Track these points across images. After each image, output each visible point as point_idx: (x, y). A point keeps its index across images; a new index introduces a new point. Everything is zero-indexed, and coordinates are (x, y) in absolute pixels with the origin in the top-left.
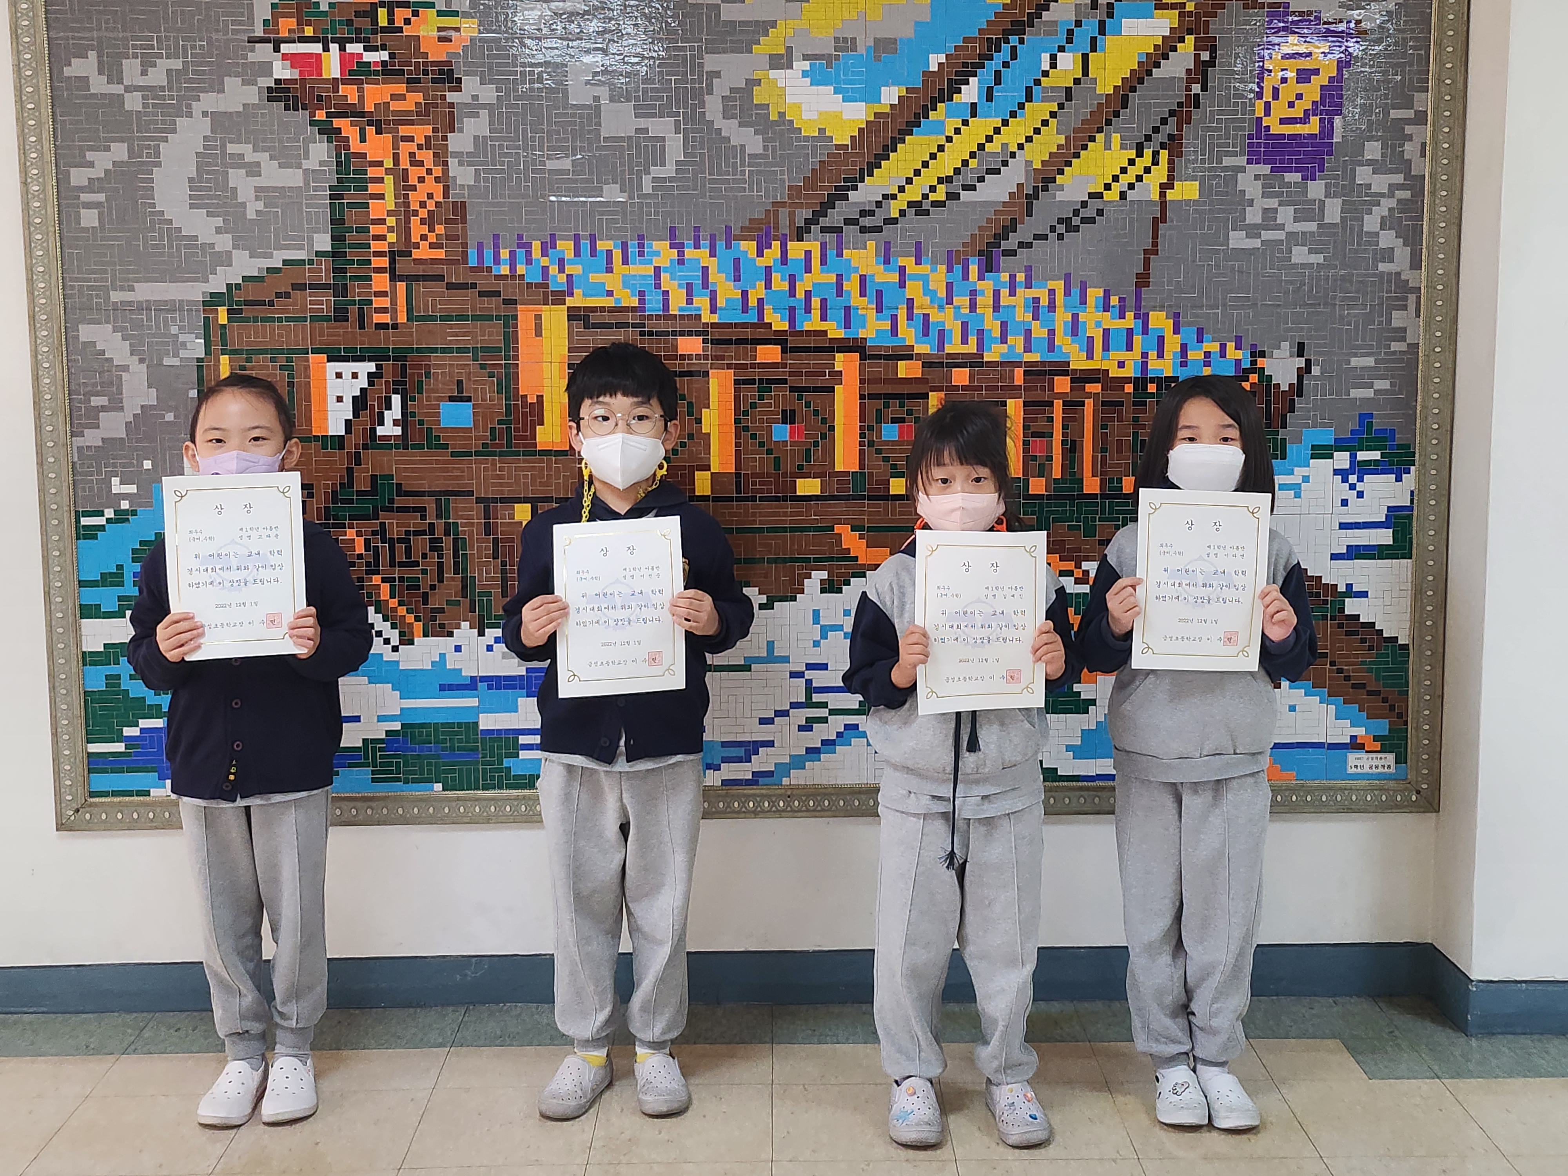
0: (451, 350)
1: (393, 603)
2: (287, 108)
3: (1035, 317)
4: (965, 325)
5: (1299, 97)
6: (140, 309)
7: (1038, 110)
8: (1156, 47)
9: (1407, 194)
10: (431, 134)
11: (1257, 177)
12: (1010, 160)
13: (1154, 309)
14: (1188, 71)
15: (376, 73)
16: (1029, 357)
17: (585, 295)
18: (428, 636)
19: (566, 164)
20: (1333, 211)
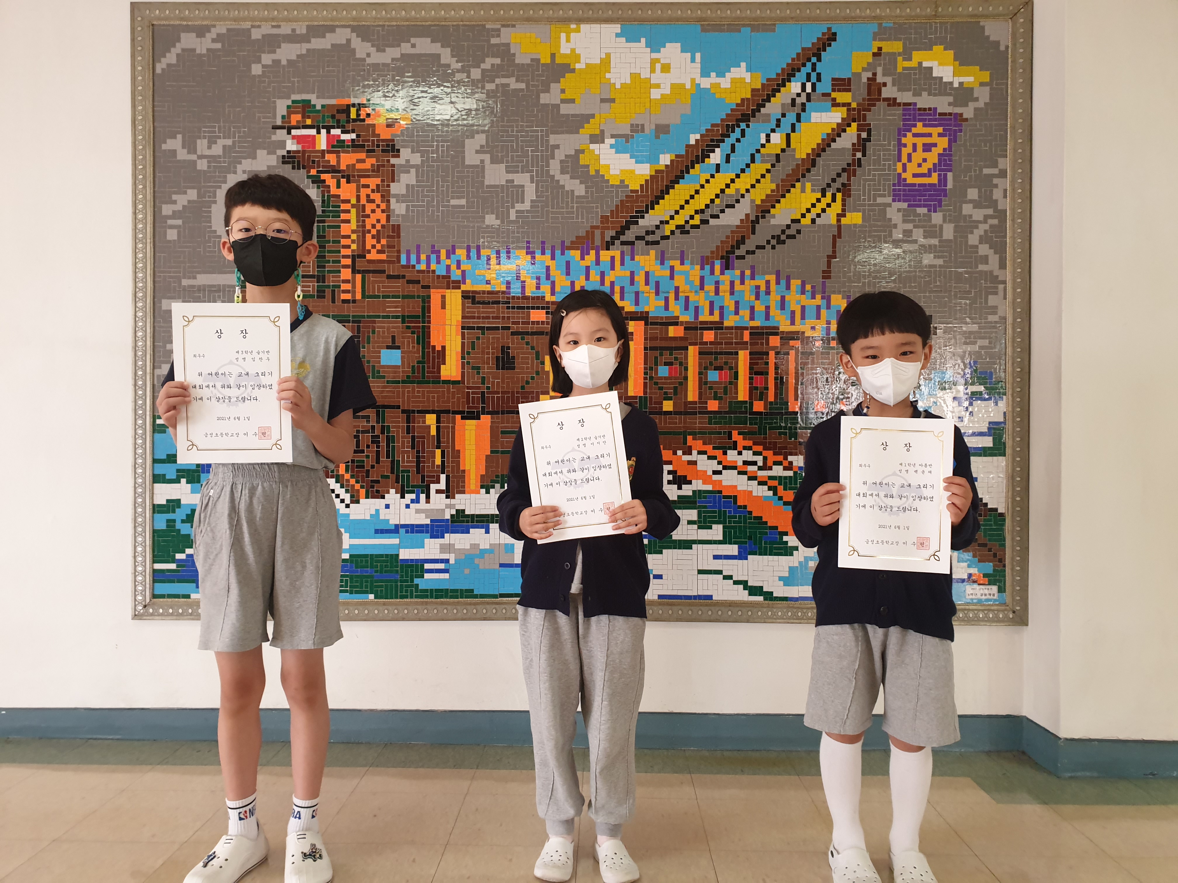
0: (388, 317)
1: (347, 476)
2: (293, 168)
3: (757, 297)
4: (712, 304)
5: (925, 160)
6: (199, 290)
7: (759, 168)
8: (833, 129)
9: (995, 222)
10: (380, 183)
11: (899, 210)
12: (741, 200)
13: (834, 293)
14: (854, 144)
15: (348, 146)
16: (753, 324)
17: (473, 284)
18: (368, 498)
19: (463, 202)
20: (949, 231)
